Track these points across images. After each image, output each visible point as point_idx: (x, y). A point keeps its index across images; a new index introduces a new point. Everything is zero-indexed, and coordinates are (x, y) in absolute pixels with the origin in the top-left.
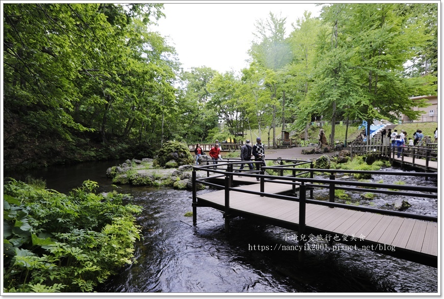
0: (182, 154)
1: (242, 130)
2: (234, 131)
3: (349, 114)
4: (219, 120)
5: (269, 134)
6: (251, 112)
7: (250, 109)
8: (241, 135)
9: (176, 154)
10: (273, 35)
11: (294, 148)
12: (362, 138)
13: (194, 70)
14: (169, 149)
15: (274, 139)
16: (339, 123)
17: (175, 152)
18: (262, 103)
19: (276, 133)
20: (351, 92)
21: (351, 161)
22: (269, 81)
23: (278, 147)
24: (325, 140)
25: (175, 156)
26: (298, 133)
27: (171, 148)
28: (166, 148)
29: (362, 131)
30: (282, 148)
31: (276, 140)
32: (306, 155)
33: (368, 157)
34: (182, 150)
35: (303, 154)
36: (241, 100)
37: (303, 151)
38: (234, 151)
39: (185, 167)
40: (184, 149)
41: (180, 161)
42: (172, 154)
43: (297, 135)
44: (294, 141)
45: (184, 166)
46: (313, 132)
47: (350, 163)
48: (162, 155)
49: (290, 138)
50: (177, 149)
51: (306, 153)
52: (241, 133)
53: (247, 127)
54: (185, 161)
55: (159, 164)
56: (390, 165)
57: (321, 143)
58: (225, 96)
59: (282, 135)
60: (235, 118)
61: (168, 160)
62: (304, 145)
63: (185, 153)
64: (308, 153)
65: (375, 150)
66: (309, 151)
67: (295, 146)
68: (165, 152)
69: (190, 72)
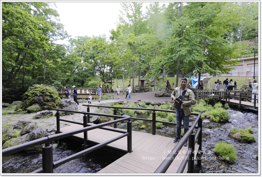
0: (48, 98)
1: (111, 79)
2: (105, 80)
3: (185, 69)
4: (97, 73)
5: (130, 82)
6: (117, 65)
7: (117, 62)
8: (110, 83)
9: (41, 98)
10: (133, 15)
11: (147, 92)
12: (189, 86)
13: (79, 38)
14: (34, 93)
15: (133, 86)
16: (174, 76)
17: (40, 95)
18: (125, 58)
19: (135, 81)
20: (194, 51)
21: (198, 103)
22: (131, 41)
23: (137, 91)
24: (170, 87)
25: (39, 100)
26: (148, 82)
27: (35, 92)
28: (31, 92)
29: (189, 82)
30: (139, 92)
31: (135, 86)
32: (158, 98)
33: (210, 100)
34: (48, 94)
35: (156, 97)
36: (110, 55)
37: (156, 95)
38: (104, 94)
39: (43, 114)
40: (50, 93)
41: (45, 105)
42: (36, 98)
43: (148, 83)
44: (147, 87)
45: (42, 112)
46: (158, 81)
47: (198, 105)
48: (27, 99)
49: (144, 85)
50: (43, 93)
51: (158, 96)
52: (110, 81)
53: (114, 77)
54: (50, 105)
55: (22, 108)
56: (228, 107)
57: (167, 89)
58: (98, 53)
59: (139, 83)
60: (106, 71)
61: (31, 104)
62: (154, 90)
63: (51, 97)
64: (160, 96)
65: (213, 95)
66: (161, 95)
67: (148, 91)
68: (29, 96)
69: (77, 40)
